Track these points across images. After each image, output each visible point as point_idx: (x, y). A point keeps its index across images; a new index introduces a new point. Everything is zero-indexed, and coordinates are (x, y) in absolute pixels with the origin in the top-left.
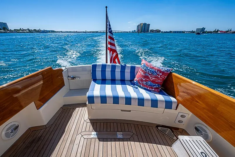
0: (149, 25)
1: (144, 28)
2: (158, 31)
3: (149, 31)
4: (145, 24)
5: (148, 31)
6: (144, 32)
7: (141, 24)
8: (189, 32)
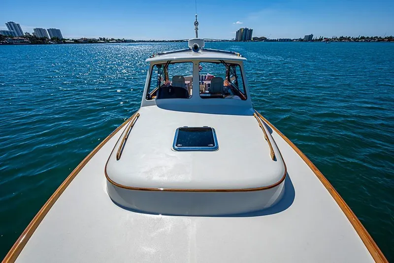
0: (251, 31)
1: (245, 35)
2: (264, 39)
3: (252, 39)
4: (246, 29)
5: (250, 39)
6: (245, 40)
7: (241, 29)
8: (297, 40)
